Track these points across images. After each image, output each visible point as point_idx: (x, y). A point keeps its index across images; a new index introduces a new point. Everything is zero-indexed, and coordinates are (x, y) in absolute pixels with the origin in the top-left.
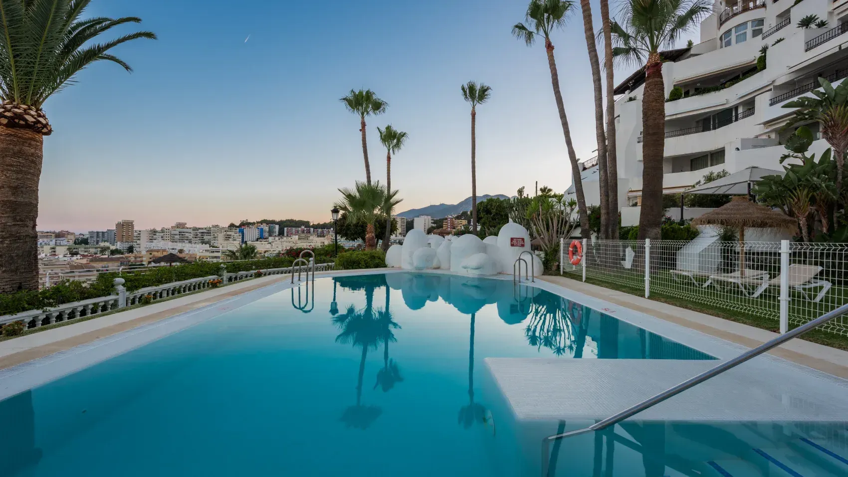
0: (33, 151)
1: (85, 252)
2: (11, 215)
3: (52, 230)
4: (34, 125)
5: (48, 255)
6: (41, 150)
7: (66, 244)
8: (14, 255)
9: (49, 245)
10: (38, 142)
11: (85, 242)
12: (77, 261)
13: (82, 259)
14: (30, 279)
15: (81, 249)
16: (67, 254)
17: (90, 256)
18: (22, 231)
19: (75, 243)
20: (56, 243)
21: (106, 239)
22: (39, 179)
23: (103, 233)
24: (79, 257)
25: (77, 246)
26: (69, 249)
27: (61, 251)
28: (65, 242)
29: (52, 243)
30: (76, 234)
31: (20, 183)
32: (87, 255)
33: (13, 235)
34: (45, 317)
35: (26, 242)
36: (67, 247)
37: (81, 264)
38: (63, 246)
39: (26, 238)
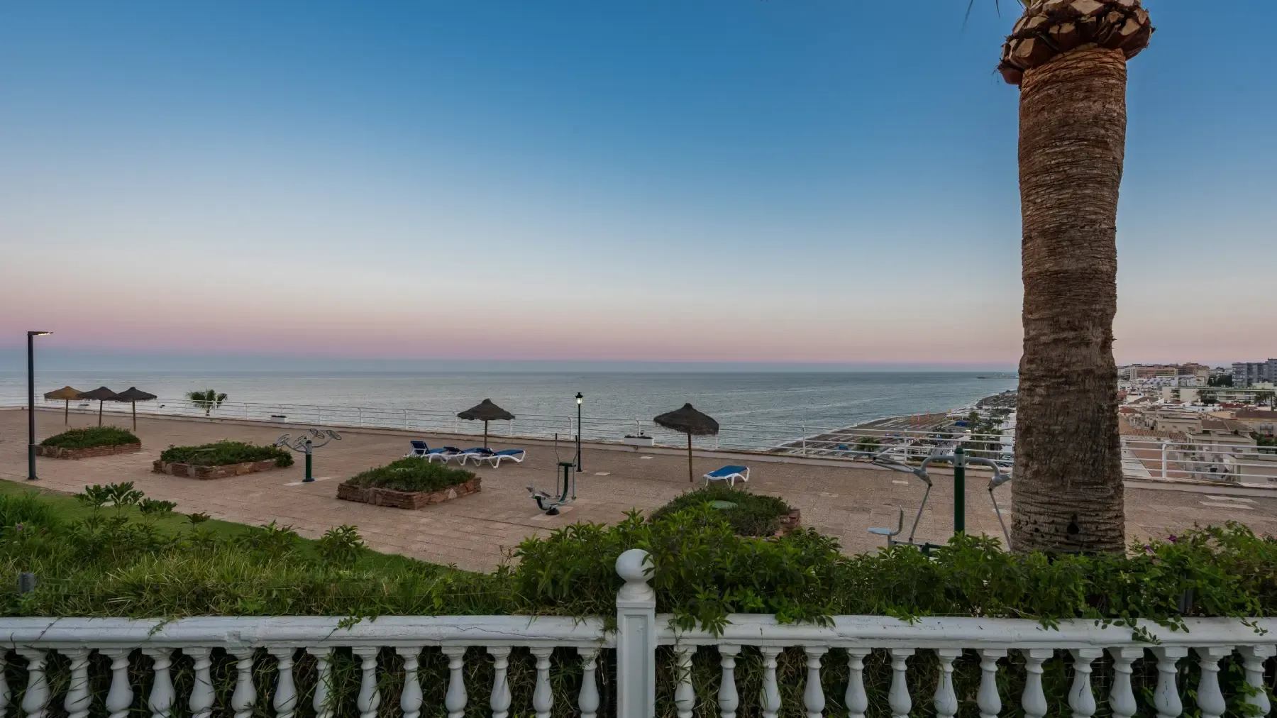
0: (1097, 106)
1: (1229, 398)
2: (1046, 313)
3: (1174, 363)
4: (1099, 19)
5: (1169, 401)
6: (1120, 100)
7: (1195, 384)
8: (1057, 428)
9: (1170, 385)
10: (1112, 76)
11: (1226, 381)
12: (1214, 414)
13: (1223, 410)
14: (1098, 507)
15: (1221, 393)
16: (1197, 401)
17: (1237, 406)
18: (1074, 360)
19: (1210, 383)
20: (1179, 382)
21: (1265, 376)
22: (1116, 195)
23: (1260, 365)
24: (1216, 406)
25: (1215, 388)
26: (1200, 393)
27: (1188, 395)
28: (1193, 382)
29: (1175, 383)
30: (1211, 368)
31: (1068, 216)
32: (1231, 405)
33: (1052, 371)
34: (1141, 654)
35: (1086, 391)
36: (1197, 390)
37: (1222, 419)
38: (1191, 387)
39: (1083, 381)
